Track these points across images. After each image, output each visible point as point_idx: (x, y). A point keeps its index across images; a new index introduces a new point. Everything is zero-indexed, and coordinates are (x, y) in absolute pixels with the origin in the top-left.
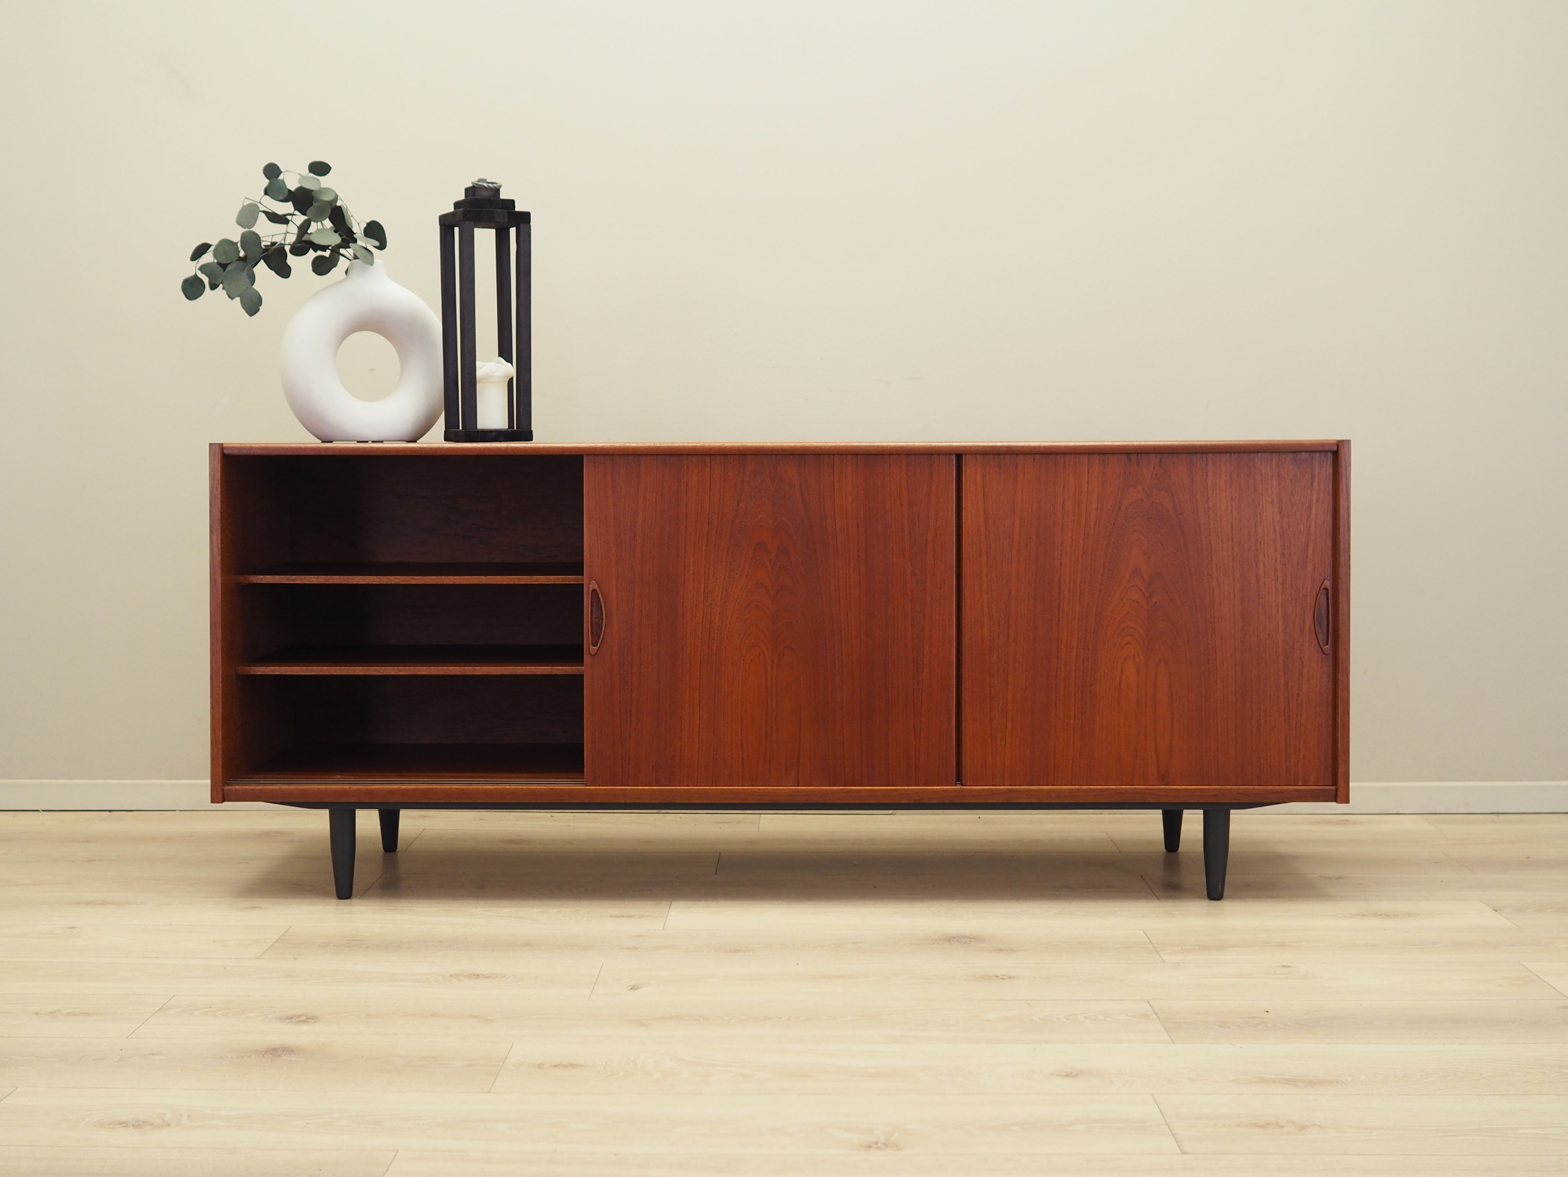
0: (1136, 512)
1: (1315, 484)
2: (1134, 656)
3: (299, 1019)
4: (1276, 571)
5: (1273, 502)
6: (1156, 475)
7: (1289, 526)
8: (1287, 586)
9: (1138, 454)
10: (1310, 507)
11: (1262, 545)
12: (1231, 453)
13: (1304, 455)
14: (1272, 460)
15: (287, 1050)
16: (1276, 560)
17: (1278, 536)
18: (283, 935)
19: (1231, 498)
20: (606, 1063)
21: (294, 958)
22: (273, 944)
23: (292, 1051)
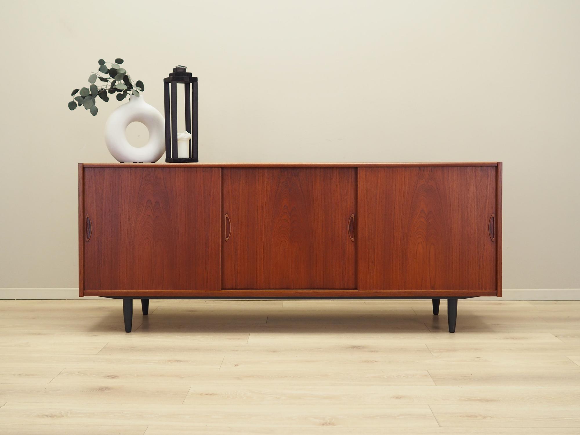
0: (423, 189)
1: (489, 178)
2: (422, 242)
3: (112, 377)
4: (474, 210)
5: (473, 185)
6: (430, 175)
7: (479, 194)
8: (479, 216)
9: (423, 167)
10: (487, 187)
11: (469, 201)
13: (485, 168)
14: (473, 169)
15: (107, 389)
16: (474, 207)
17: (475, 197)
18: (106, 346)
19: (458, 184)
20: (226, 393)
21: (110, 354)
22: (102, 349)
23: (109, 389)
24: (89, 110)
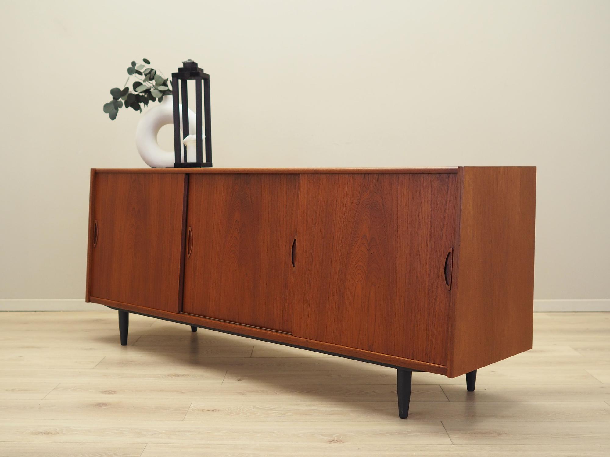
0: (366, 205)
1: (449, 192)
2: (361, 280)
3: (109, 392)
4: (427, 240)
5: (428, 201)
6: (376, 186)
7: (435, 216)
8: (432, 249)
9: (368, 174)
10: (446, 205)
11: (421, 225)
12: (410, 174)
13: (444, 176)
14: (429, 178)
15: (104, 404)
16: (427, 235)
17: (429, 221)
18: (103, 360)
19: (409, 199)
20: (228, 409)
21: (107, 369)
22: (99, 363)
23: (106, 405)
24: (108, 114)
